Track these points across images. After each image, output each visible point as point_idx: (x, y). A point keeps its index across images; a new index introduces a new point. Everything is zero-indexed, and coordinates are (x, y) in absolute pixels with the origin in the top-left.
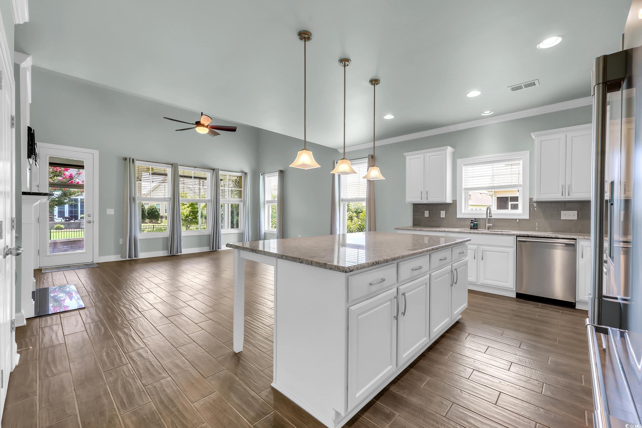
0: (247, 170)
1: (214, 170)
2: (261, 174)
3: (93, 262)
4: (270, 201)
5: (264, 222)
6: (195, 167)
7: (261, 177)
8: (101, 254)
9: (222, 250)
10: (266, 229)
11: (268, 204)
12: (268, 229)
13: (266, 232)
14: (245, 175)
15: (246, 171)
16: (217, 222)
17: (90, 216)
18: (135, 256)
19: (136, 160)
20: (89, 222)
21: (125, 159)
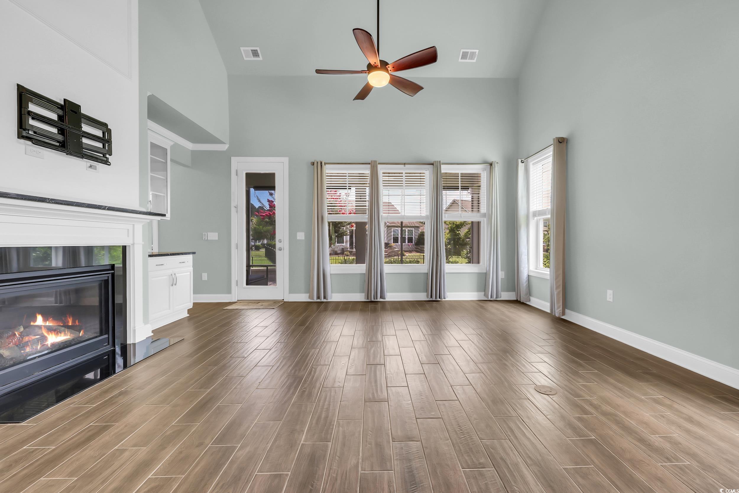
0: (493, 157)
1: (433, 164)
2: (520, 160)
3: (283, 300)
4: (539, 211)
5: (527, 254)
6: (405, 164)
7: (521, 167)
8: (291, 291)
9: (446, 299)
10: (532, 268)
11: (535, 218)
12: (536, 269)
13: (531, 274)
14: (490, 168)
15: (491, 159)
16: (438, 252)
17: (280, 241)
18: (325, 298)
19: (325, 164)
20: (280, 249)
21: (313, 164)
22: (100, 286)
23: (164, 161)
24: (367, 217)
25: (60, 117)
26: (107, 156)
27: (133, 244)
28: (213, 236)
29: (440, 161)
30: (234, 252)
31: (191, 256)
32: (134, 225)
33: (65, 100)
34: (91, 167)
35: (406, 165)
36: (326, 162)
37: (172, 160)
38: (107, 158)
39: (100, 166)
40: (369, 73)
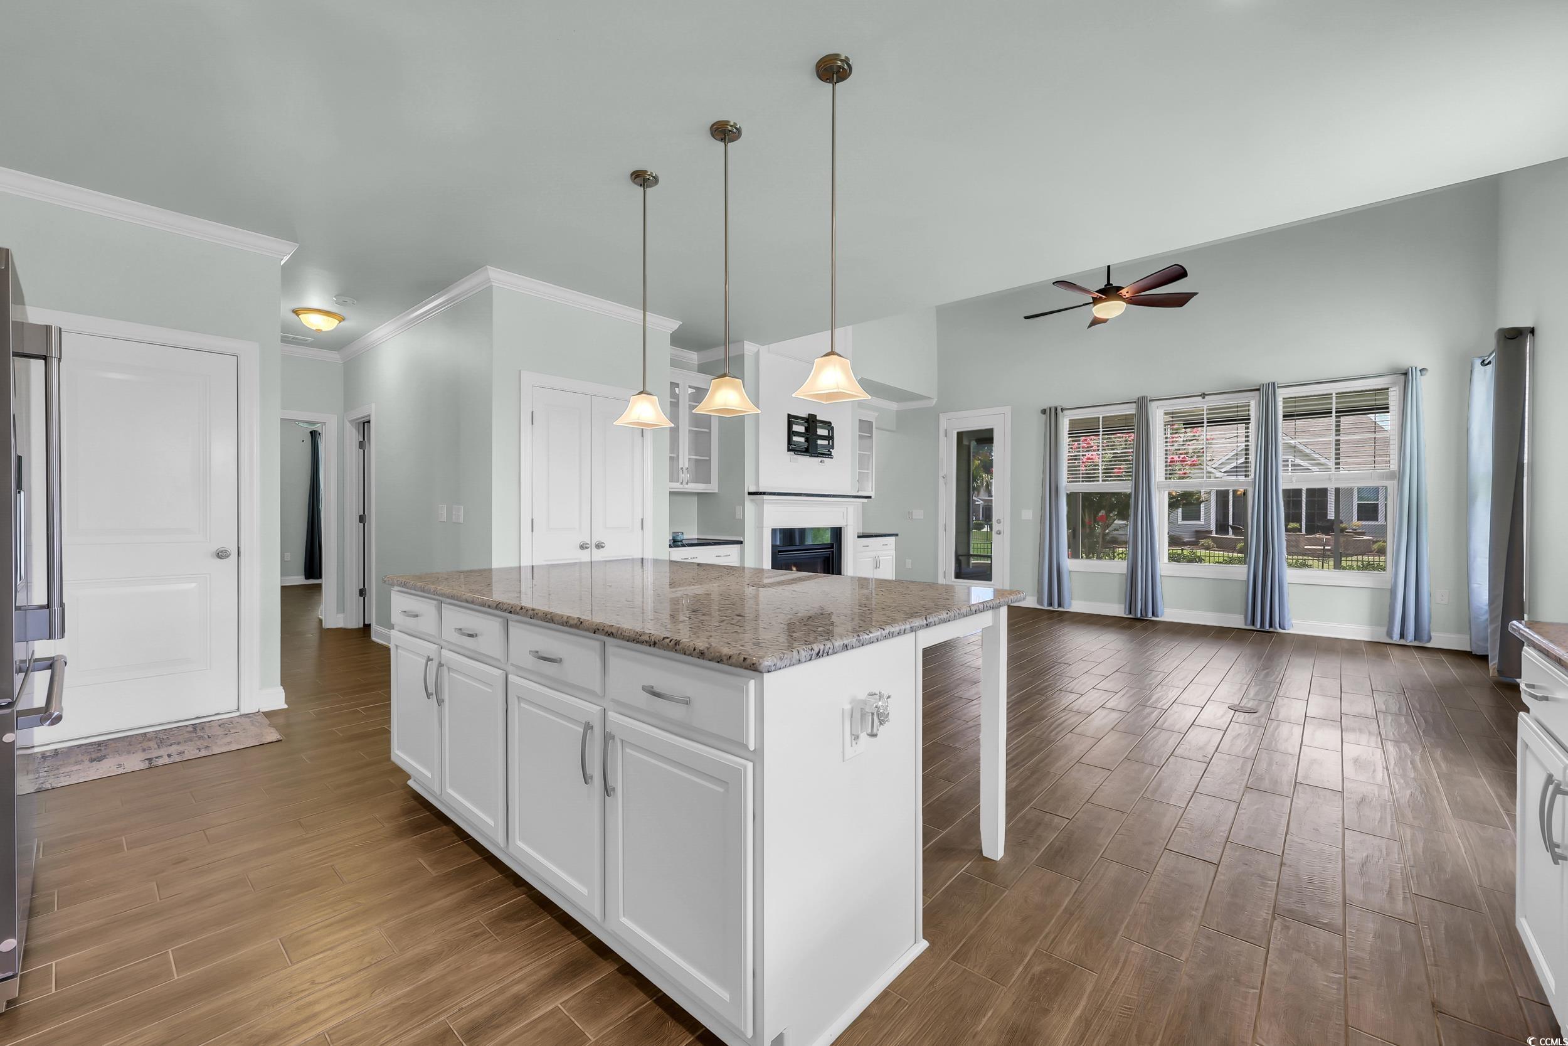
0: (1411, 360)
1: (1259, 390)
2: (1478, 361)
6: (1203, 395)
7: (1481, 373)
9: (1288, 631)
16: (1268, 546)
17: (999, 522)
18: (1060, 605)
19: (1062, 410)
20: (999, 533)
21: (1044, 412)
22: (824, 561)
23: (869, 435)
24: (1130, 486)
25: (806, 429)
26: (831, 450)
27: (847, 526)
28: (918, 514)
29: (1274, 383)
30: (941, 534)
31: (893, 538)
32: (847, 508)
33: (809, 414)
34: (821, 462)
35: (1206, 397)
36: (1064, 407)
37: (876, 428)
38: (831, 452)
39: (826, 460)
40: (1095, 305)
